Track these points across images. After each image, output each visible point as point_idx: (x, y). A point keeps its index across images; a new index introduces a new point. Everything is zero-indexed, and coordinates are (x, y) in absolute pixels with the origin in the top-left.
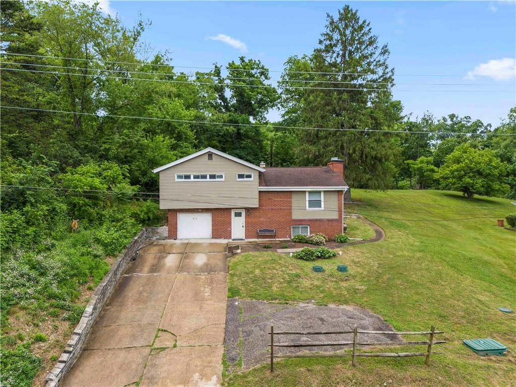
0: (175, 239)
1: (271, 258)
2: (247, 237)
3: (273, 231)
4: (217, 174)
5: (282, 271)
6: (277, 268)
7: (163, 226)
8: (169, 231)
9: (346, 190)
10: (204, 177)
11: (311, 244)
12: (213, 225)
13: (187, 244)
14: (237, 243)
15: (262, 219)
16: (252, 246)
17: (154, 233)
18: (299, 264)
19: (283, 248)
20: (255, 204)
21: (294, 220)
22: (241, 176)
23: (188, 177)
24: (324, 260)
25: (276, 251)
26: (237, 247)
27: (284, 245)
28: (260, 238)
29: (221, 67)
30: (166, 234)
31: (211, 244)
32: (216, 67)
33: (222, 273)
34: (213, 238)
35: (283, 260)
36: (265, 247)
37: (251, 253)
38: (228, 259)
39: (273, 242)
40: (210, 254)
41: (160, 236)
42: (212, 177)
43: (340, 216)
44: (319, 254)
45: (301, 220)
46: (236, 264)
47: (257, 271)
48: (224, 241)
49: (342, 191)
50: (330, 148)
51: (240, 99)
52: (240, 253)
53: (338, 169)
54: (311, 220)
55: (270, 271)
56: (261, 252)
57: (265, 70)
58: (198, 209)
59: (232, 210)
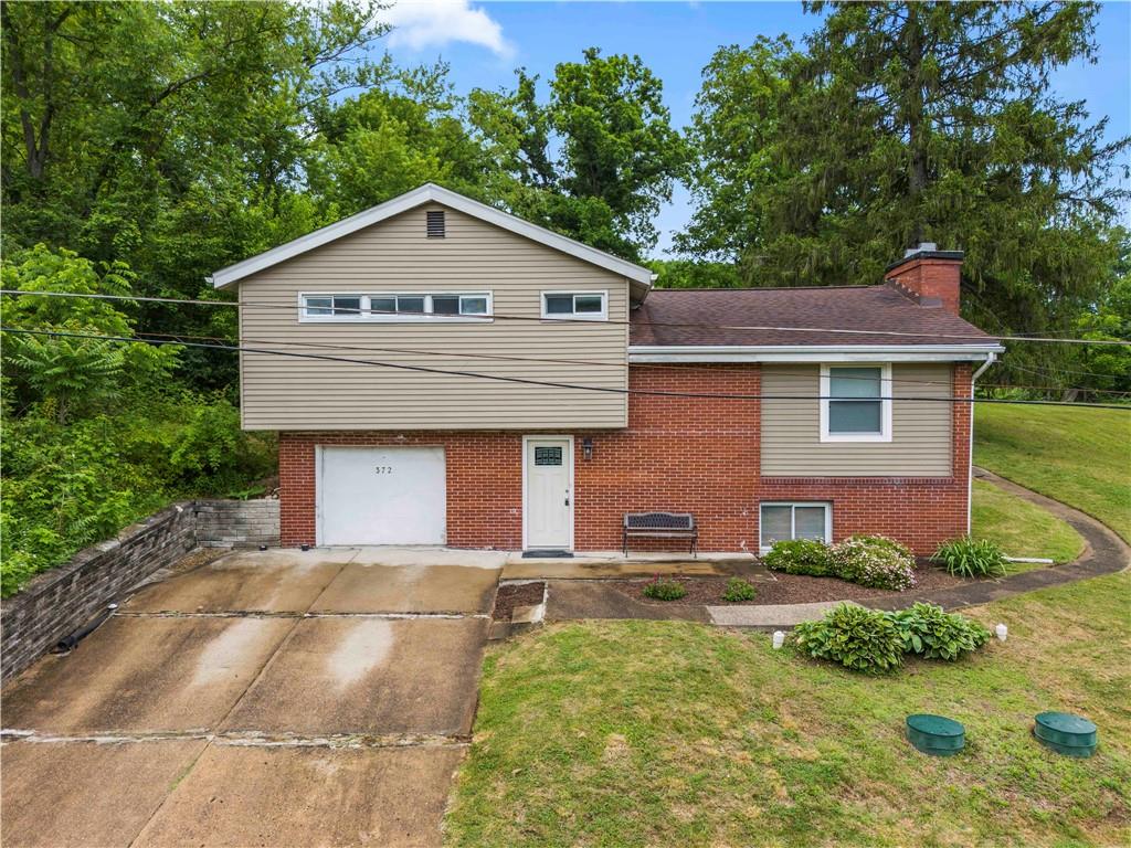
0: (305, 549)
1: (683, 663)
2: (582, 543)
3: (684, 521)
4: (464, 293)
5: (747, 744)
6: (722, 724)
7: (263, 496)
8: (284, 515)
9: (992, 358)
10: (412, 305)
11: (853, 581)
12: (450, 496)
13: (343, 567)
14: (535, 572)
15: (640, 476)
16: (595, 587)
17: (227, 521)
18: (826, 692)
19: (734, 601)
20: (613, 413)
21: (772, 482)
22: (557, 303)
23: (348, 305)
24: (938, 669)
25: (706, 619)
26: (533, 593)
27: (733, 586)
28: (635, 549)
29: (536, 78)
30: (272, 528)
31: (436, 571)
32: (523, 78)
33: (437, 741)
34: (449, 545)
35: (743, 671)
36: (654, 595)
37: (589, 625)
38: (488, 652)
39: (684, 569)
40: (411, 625)
41: (248, 533)
42: (446, 305)
43: (959, 468)
44: (917, 643)
45: (798, 483)
46: (516, 686)
47: (616, 745)
48: (488, 560)
49: (970, 363)
50: (874, 243)
51: (586, 162)
52: (540, 624)
53: (940, 284)
54: (838, 483)
55: (684, 748)
56: (638, 623)
57: (653, 82)
58: (392, 433)
59: (525, 439)
